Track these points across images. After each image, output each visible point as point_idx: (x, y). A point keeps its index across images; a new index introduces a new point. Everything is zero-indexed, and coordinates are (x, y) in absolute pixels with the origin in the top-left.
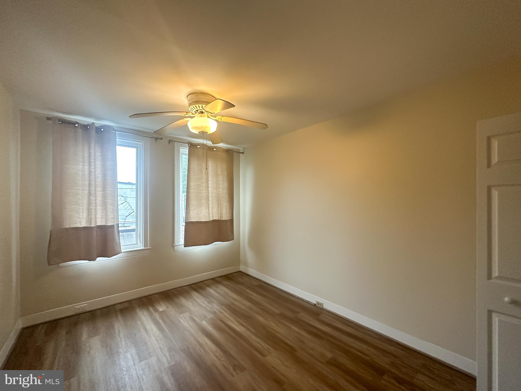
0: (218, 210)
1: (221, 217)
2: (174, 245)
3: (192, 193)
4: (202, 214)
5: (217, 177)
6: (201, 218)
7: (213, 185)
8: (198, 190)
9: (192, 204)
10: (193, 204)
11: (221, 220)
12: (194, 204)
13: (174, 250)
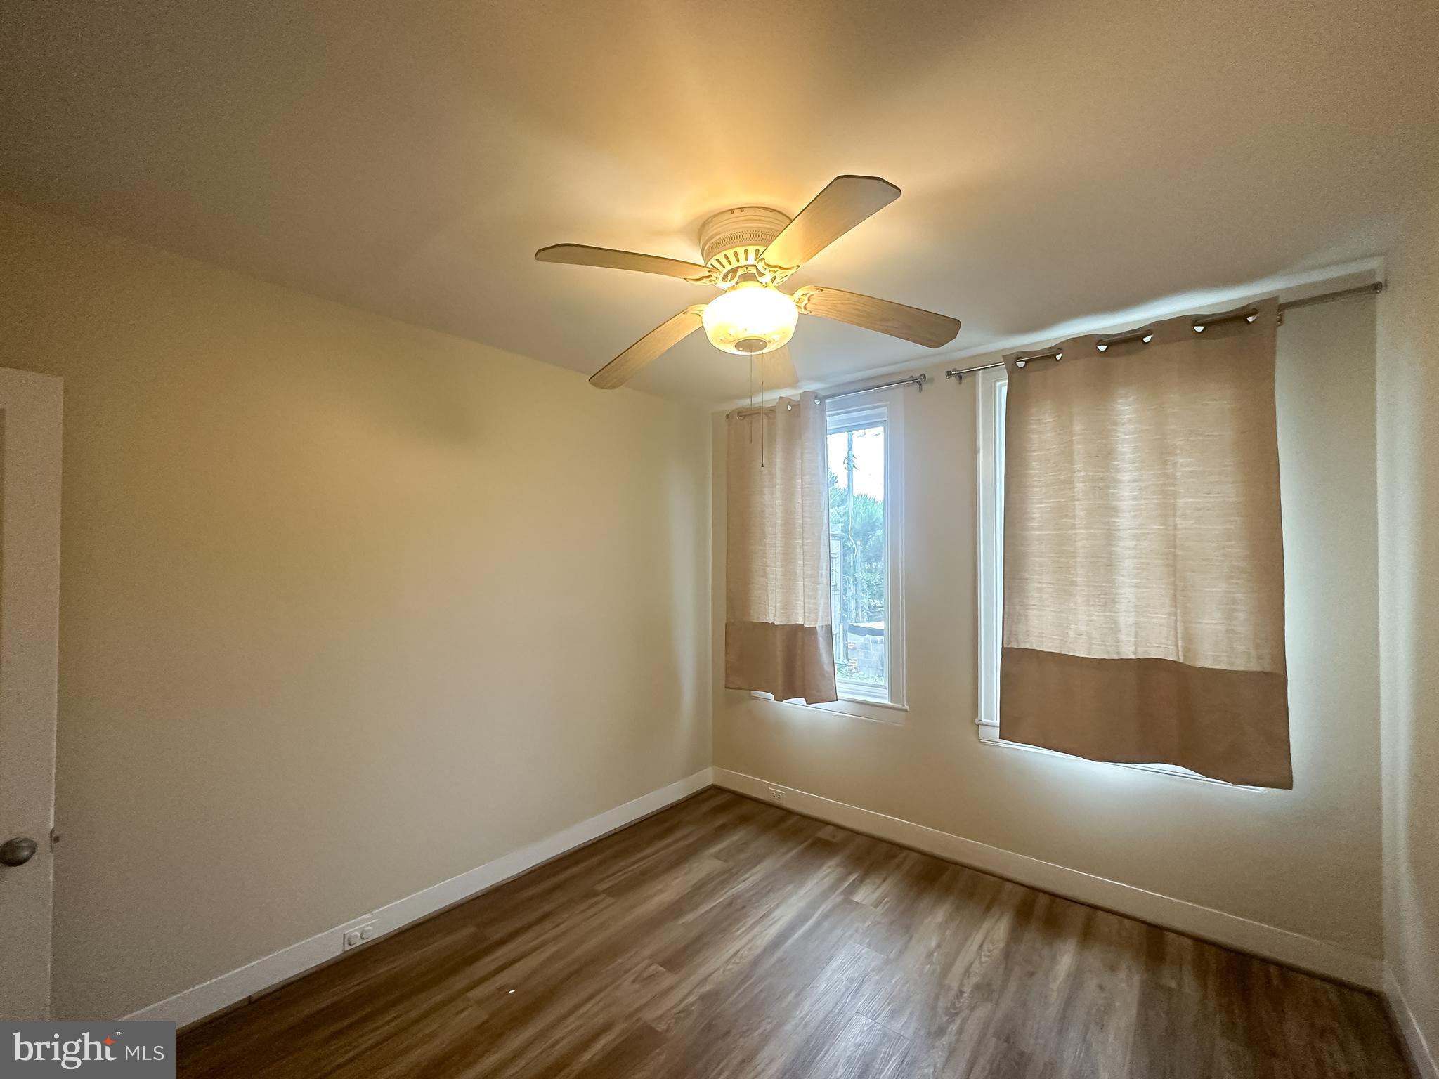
0: (1176, 615)
1: (1187, 650)
2: (977, 721)
3: (1037, 542)
4: (1072, 626)
5: (1165, 462)
6: (1070, 640)
7: (1143, 502)
8: (1060, 529)
9: (1036, 585)
10: (1040, 583)
11: (1188, 666)
12: (1044, 585)
13: (979, 740)
